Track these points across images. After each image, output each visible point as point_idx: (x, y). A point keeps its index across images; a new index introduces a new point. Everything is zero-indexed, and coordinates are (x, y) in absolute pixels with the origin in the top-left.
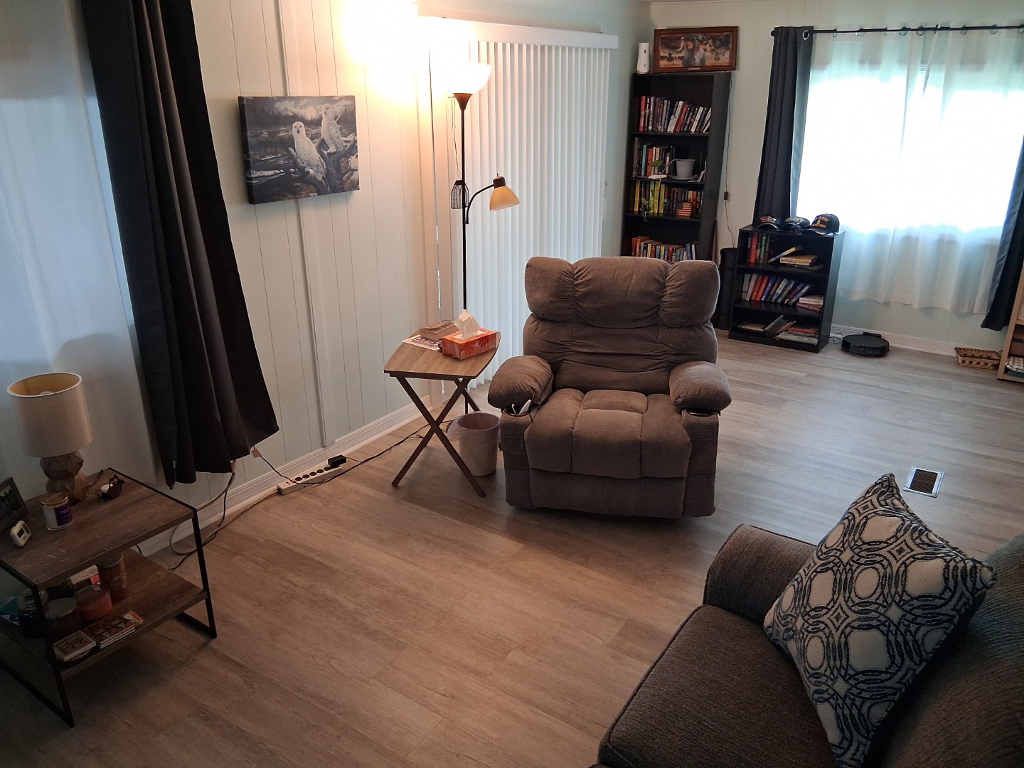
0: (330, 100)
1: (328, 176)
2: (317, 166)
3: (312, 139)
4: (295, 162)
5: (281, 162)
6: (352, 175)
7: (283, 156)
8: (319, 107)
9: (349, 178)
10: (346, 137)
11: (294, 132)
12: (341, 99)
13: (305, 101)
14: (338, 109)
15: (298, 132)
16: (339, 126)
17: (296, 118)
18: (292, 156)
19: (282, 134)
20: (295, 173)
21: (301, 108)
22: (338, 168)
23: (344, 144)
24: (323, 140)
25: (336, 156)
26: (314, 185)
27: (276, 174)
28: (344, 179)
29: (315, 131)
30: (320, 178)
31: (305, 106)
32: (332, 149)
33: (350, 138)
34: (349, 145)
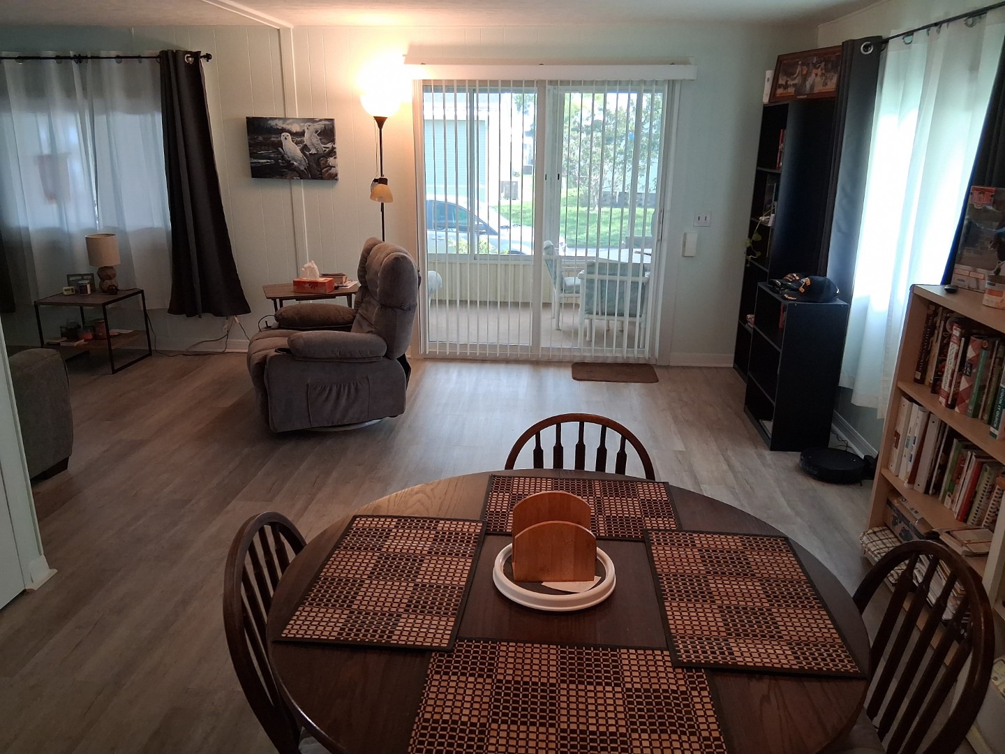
0: (312, 120)
1: (309, 168)
2: (301, 161)
3: (296, 144)
4: (283, 156)
5: (272, 155)
6: (330, 169)
7: (273, 152)
8: (302, 124)
9: (327, 171)
10: (325, 144)
11: (282, 138)
12: (321, 120)
13: (291, 121)
14: (319, 126)
15: (286, 139)
16: (319, 138)
17: (283, 130)
18: (281, 153)
19: (273, 139)
20: (283, 163)
21: (288, 124)
22: (318, 164)
23: (324, 149)
24: (306, 145)
25: (316, 156)
26: (297, 172)
27: (268, 162)
28: (323, 171)
29: (299, 139)
30: (302, 168)
31: (291, 124)
32: (313, 151)
33: (330, 145)
34: (327, 150)
